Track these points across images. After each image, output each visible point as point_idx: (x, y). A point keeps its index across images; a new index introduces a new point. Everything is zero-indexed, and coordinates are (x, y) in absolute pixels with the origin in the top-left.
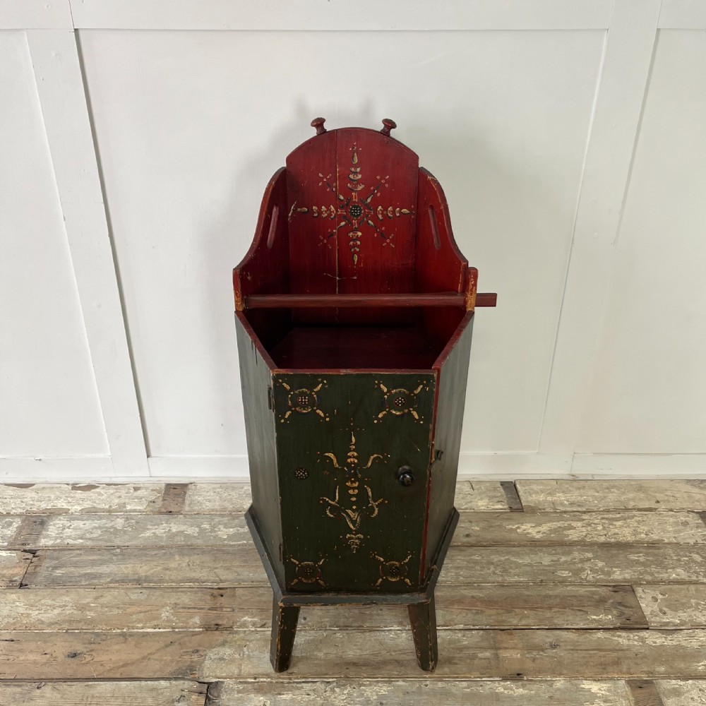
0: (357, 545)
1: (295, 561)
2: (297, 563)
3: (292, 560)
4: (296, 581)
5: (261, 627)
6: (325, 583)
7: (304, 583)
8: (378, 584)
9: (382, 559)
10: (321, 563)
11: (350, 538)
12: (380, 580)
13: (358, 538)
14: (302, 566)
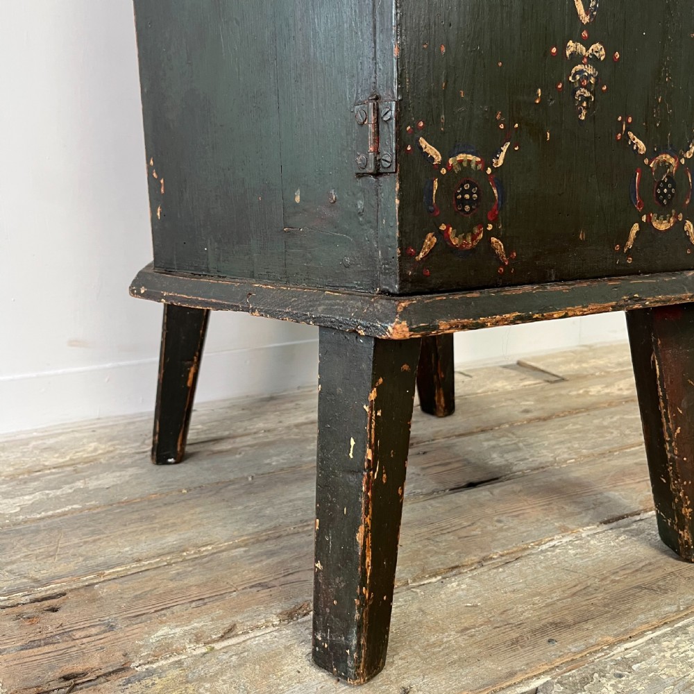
0: (587, 87)
1: (432, 151)
2: (438, 158)
3: (423, 143)
4: (430, 240)
5: (222, 638)
6: (508, 250)
7: (453, 249)
8: (630, 244)
9: (642, 146)
10: (501, 162)
11: (577, 58)
12: (636, 228)
13: (593, 60)
14: (450, 170)
